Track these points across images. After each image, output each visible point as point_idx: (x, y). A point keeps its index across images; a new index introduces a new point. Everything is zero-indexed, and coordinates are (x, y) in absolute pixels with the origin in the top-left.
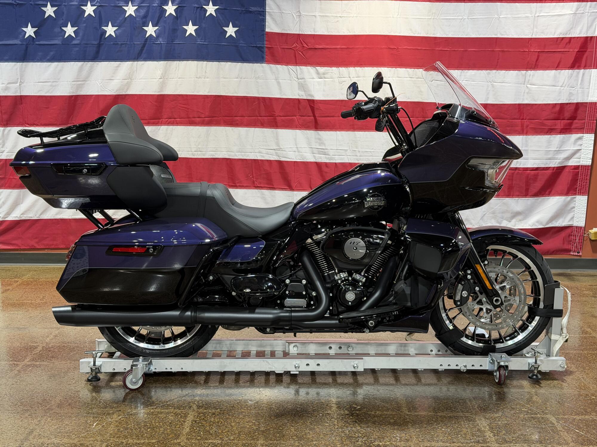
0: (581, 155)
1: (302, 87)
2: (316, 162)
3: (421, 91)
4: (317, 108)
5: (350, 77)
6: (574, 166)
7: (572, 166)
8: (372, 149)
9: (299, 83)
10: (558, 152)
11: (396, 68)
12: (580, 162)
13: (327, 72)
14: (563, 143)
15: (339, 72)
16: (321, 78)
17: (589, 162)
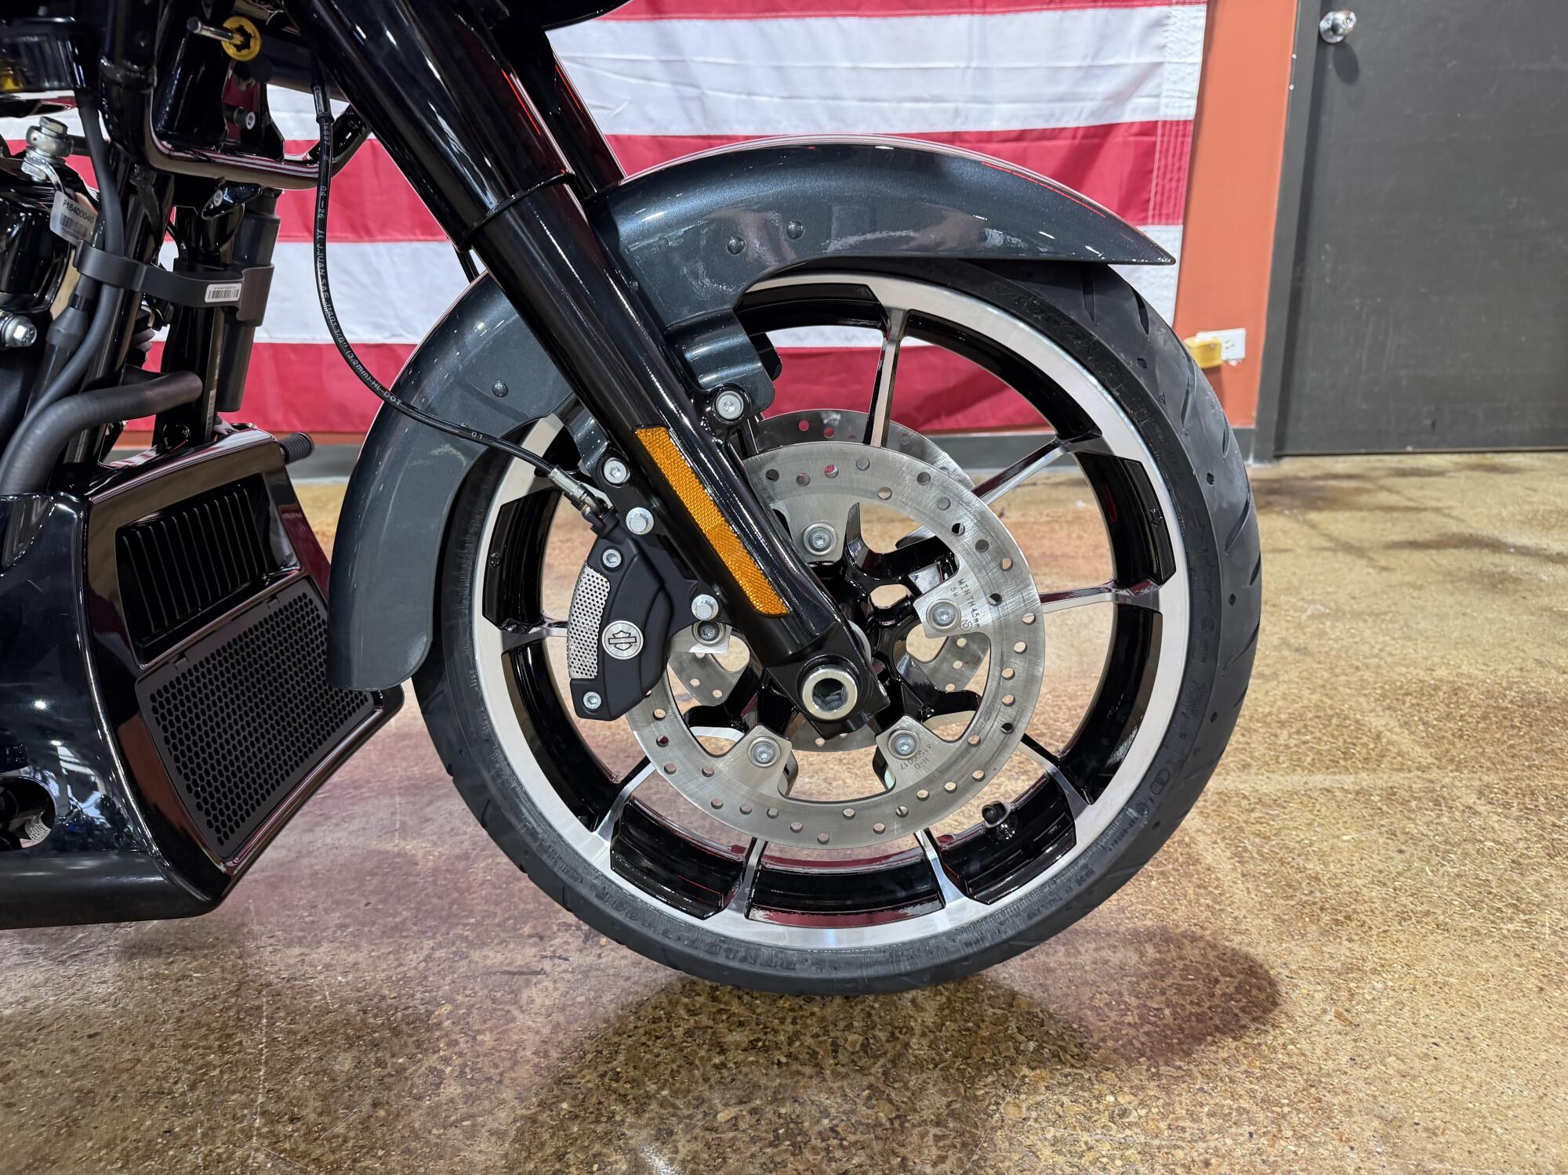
0: (1160, 85)
6: (1142, 124)
7: (1132, 124)
10: (1090, 72)
12: (1156, 109)
14: (1103, 39)
17: (1185, 110)
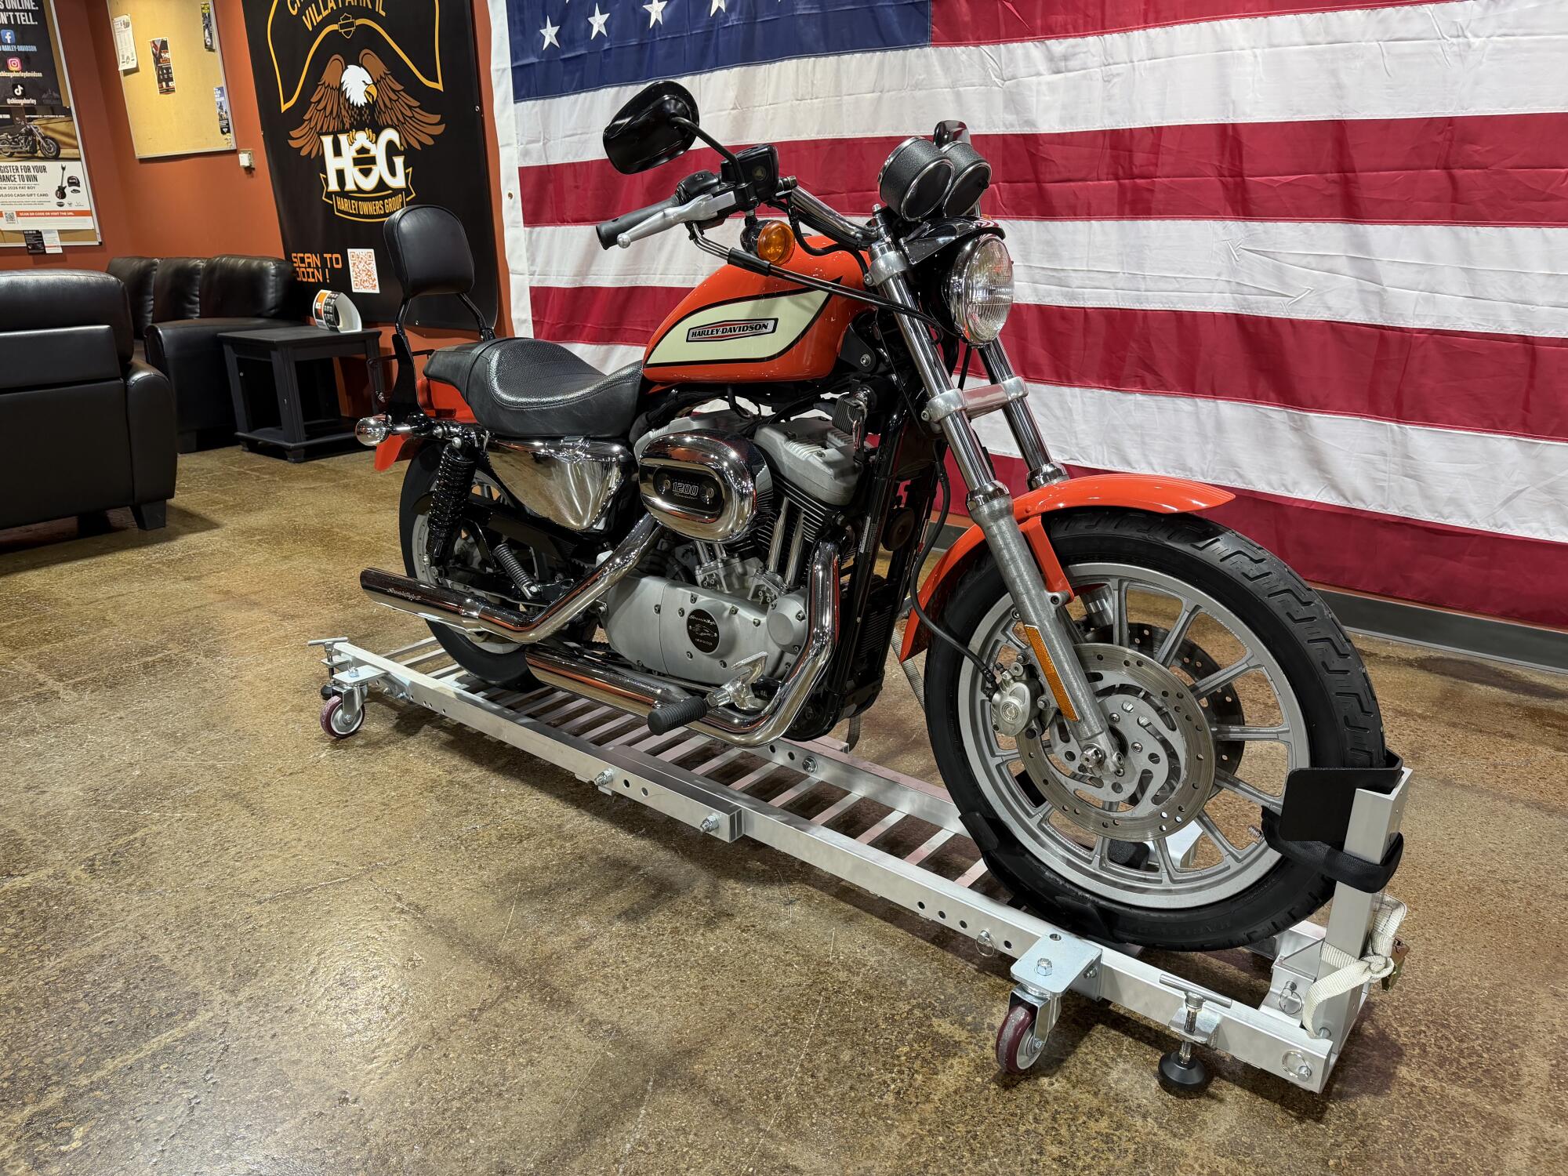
1: (1014, 102)
2: (1039, 307)
3: (1339, 86)
4: (1045, 159)
5: (1132, 62)
8: (1182, 270)
9: (1004, 92)
11: (1266, 15)
13: (1070, 50)
15: (1105, 50)
16: (1058, 72)
